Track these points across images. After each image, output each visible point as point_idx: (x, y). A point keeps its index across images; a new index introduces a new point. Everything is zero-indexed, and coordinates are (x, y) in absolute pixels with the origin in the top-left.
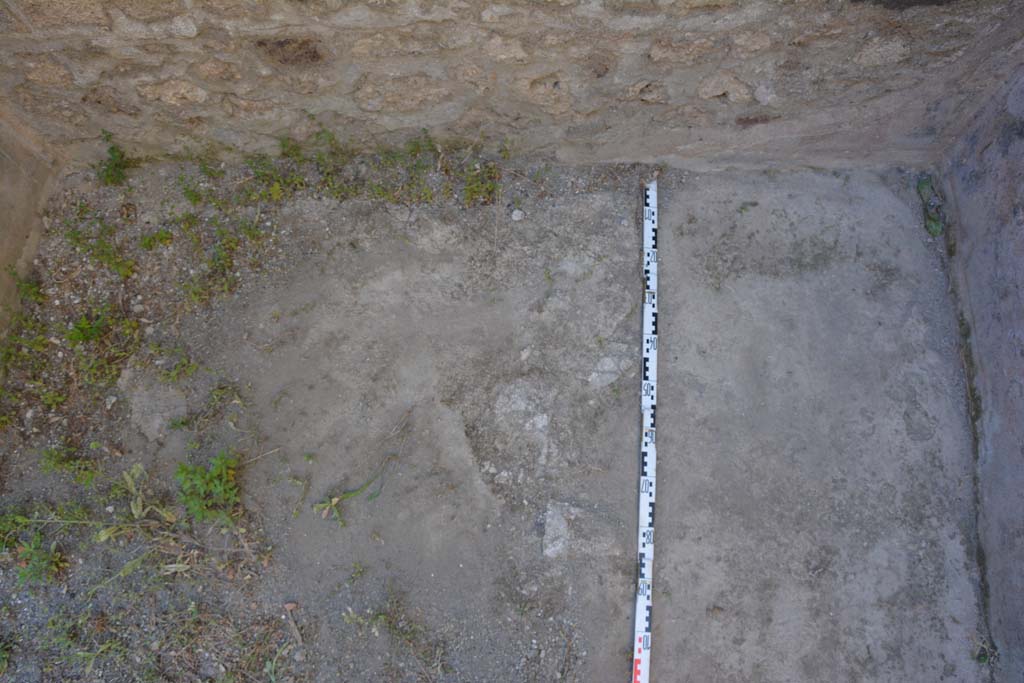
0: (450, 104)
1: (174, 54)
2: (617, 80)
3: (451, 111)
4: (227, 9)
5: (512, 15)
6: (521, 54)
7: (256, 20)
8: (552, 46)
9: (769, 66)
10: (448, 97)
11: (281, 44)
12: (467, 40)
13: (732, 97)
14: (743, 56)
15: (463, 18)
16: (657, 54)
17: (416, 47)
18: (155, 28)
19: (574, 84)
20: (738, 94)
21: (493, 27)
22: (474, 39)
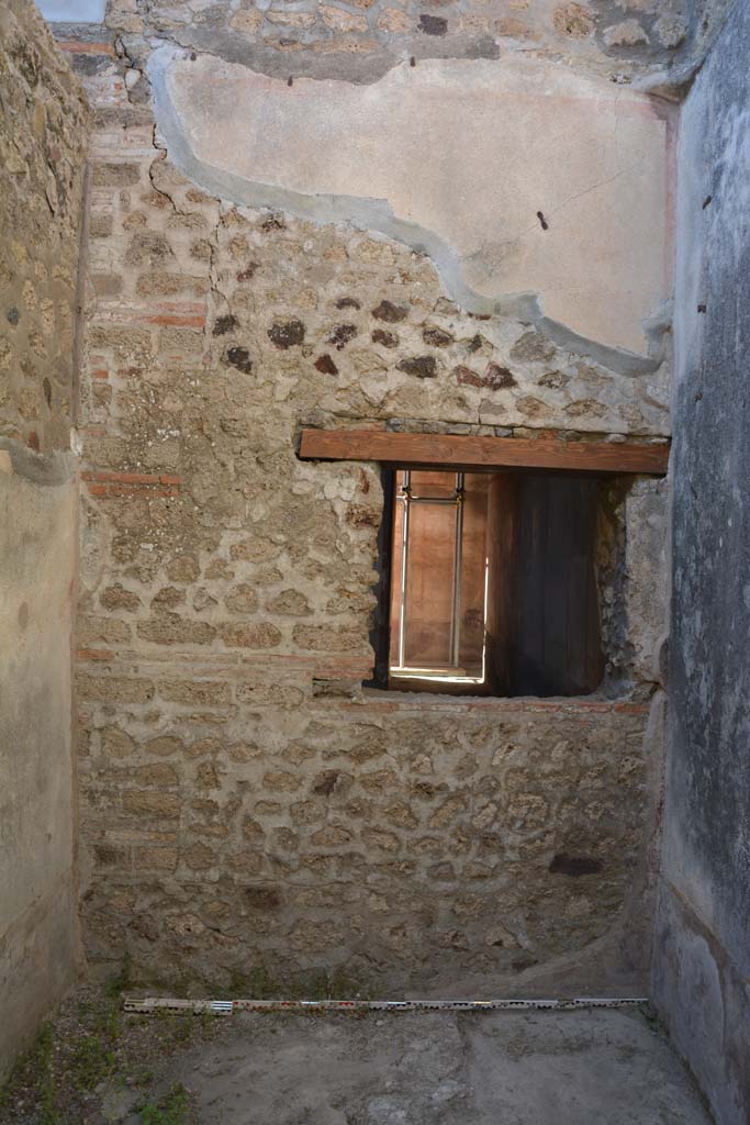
0: (343, 947)
1: (200, 893)
2: (438, 929)
3: (341, 954)
4: (240, 865)
5: (382, 880)
6: (386, 908)
7: (251, 874)
8: (402, 901)
9: (521, 919)
10: (342, 942)
11: (259, 892)
12: (358, 896)
13: (505, 944)
14: (505, 911)
15: (358, 881)
16: (459, 909)
17: (330, 900)
18: (198, 874)
19: (415, 934)
20: (508, 941)
21: (372, 887)
22: (361, 895)
